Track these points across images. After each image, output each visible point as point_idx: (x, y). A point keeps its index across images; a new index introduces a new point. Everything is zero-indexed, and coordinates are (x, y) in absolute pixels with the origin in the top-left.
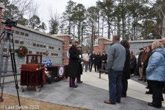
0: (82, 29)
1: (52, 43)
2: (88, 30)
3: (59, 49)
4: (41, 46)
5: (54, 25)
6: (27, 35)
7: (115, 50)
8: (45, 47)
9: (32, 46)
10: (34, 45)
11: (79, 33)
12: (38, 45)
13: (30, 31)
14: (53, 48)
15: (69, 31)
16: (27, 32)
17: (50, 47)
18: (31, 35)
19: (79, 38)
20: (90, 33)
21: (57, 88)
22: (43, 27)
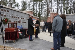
0: (41, 6)
1: (23, 15)
2: (45, 7)
3: (27, 19)
4: (17, 18)
5: (24, 4)
6: (8, 11)
7: (57, 21)
8: (18, 18)
9: (11, 18)
10: (12, 17)
11: (39, 9)
12: (15, 17)
13: (9, 9)
14: (23, 19)
15: (33, 8)
16: (8, 10)
17: (22, 18)
18: (10, 11)
19: (39, 12)
20: (46, 9)
21: (25, 42)
22: (17, 5)
